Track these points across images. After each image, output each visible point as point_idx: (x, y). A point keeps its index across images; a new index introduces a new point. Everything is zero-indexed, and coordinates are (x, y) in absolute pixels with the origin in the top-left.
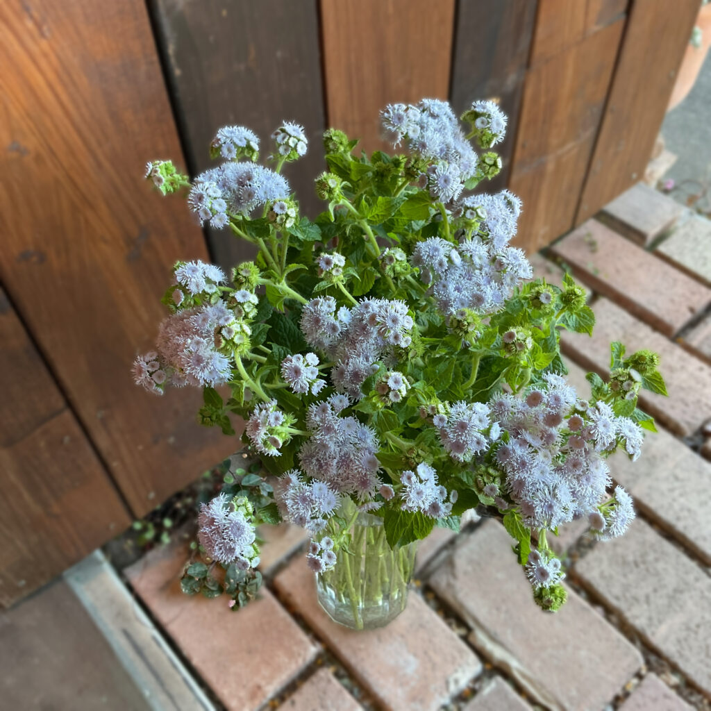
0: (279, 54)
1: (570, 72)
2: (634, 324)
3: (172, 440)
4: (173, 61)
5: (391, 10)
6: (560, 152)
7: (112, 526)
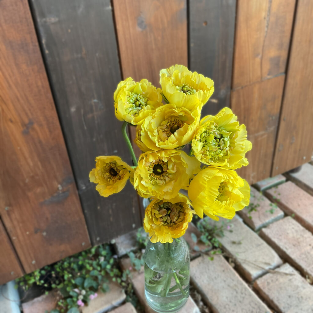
0: (97, 55)
1: (256, 95)
2: (303, 230)
3: (45, 234)
4: (44, 46)
5: (154, 47)
6: (256, 135)
7: (12, 273)
